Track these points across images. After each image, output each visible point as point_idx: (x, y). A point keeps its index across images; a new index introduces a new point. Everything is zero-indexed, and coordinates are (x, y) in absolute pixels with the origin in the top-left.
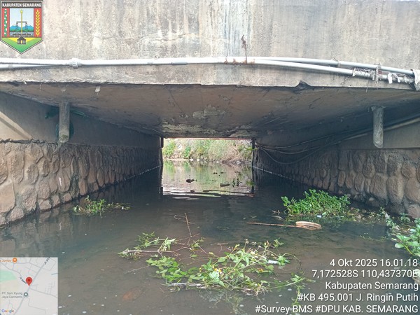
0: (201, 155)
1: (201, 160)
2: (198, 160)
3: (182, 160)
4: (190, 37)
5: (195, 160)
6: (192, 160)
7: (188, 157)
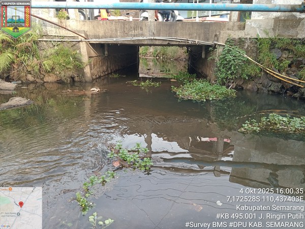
0: (163, 54)
1: (163, 58)
2: (161, 58)
3: (152, 58)
4: (141, 32)
5: (160, 58)
6: (158, 58)
7: (155, 56)
